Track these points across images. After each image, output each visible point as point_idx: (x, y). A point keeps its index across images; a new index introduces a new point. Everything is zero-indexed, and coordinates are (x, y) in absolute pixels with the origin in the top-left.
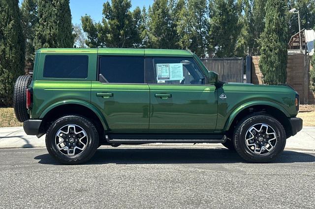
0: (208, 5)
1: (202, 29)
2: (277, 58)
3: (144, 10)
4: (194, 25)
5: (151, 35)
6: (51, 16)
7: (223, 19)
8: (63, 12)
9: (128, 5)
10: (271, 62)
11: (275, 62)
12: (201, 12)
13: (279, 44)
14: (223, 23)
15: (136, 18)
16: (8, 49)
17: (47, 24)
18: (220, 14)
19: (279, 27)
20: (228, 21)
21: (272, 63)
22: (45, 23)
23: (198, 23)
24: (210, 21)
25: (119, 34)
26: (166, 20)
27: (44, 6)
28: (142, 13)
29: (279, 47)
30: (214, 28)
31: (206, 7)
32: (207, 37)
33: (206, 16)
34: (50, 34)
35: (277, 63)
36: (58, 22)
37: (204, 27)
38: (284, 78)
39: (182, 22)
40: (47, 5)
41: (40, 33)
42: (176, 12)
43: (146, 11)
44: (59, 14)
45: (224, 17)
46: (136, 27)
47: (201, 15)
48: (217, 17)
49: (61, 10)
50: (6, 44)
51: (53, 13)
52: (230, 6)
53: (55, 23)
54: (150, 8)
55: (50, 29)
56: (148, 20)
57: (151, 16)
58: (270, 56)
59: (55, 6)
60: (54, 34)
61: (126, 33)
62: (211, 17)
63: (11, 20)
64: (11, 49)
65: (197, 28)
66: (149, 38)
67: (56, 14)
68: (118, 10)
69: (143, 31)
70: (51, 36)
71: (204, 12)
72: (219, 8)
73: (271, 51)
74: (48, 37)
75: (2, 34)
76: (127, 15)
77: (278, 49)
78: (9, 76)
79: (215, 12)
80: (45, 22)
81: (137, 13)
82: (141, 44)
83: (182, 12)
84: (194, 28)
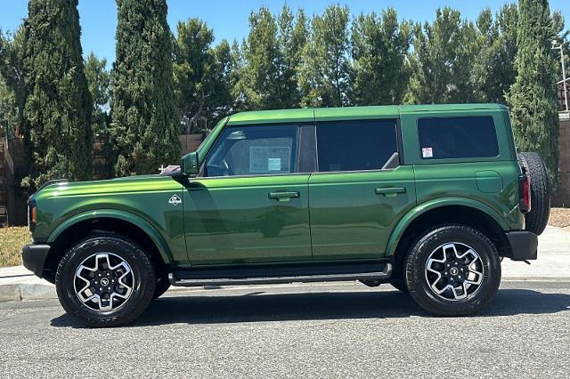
0: (349, 38)
1: (341, 80)
2: (542, 127)
3: (235, 47)
4: (326, 72)
5: (250, 91)
6: (140, 57)
7: (377, 60)
8: (161, 51)
9: (209, 37)
10: (532, 133)
11: (538, 134)
12: (337, 49)
13: (545, 102)
14: (378, 68)
15: (222, 60)
16: (65, 118)
17: (134, 72)
18: (372, 52)
19: (544, 72)
20: (387, 64)
21: (533, 137)
22: (130, 71)
23: (333, 68)
24: (353, 65)
25: (194, 89)
26: (276, 63)
27: (128, 41)
28: (232, 51)
29: (545, 107)
30: (361, 76)
31: (347, 40)
32: (349, 94)
33: (346, 55)
34: (139, 90)
35: (544, 135)
36: (153, 68)
37: (344, 76)
38: (554, 162)
39: (305, 66)
40: (133, 39)
41: (121, 89)
42: (296, 49)
43: (239, 48)
44: (154, 54)
45: (380, 58)
46: (222, 75)
47: (338, 55)
48: (367, 57)
49: (157, 46)
50: (62, 109)
51: (143, 53)
52: (389, 38)
53: (149, 70)
54: (244, 43)
55: (139, 80)
56: (244, 64)
57: (248, 57)
58: (530, 123)
59: (147, 41)
60: (147, 90)
61: (206, 88)
62: (355, 57)
63: (69, 67)
64: (71, 118)
65: (331, 78)
66: (245, 96)
67: (150, 55)
68: (190, 47)
69: (235, 84)
70: (141, 94)
71: (342, 48)
72: (370, 42)
73: (531, 114)
74: (135, 95)
75: (55, 92)
76: (207, 56)
77: (544, 112)
78: (67, 166)
79: (362, 48)
80: (129, 68)
81: (224, 52)
82: (232, 106)
83: (305, 49)
84: (326, 77)
